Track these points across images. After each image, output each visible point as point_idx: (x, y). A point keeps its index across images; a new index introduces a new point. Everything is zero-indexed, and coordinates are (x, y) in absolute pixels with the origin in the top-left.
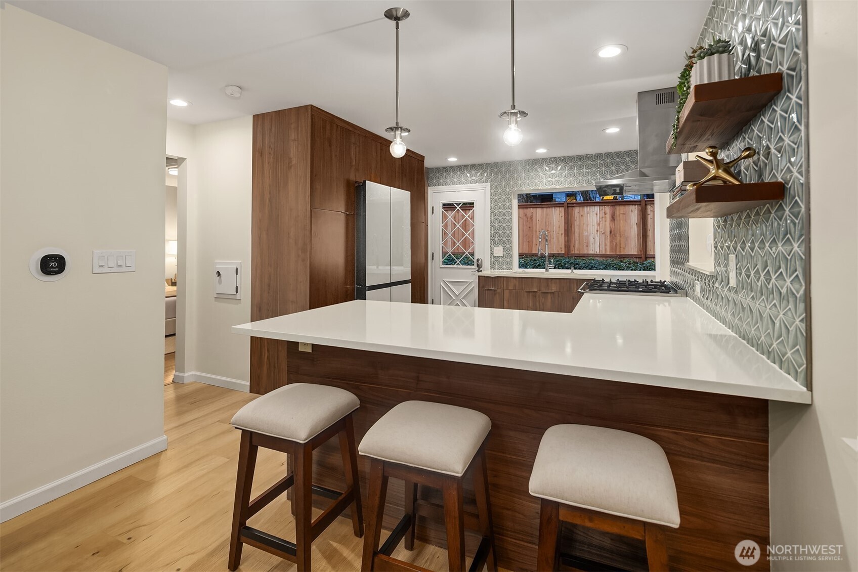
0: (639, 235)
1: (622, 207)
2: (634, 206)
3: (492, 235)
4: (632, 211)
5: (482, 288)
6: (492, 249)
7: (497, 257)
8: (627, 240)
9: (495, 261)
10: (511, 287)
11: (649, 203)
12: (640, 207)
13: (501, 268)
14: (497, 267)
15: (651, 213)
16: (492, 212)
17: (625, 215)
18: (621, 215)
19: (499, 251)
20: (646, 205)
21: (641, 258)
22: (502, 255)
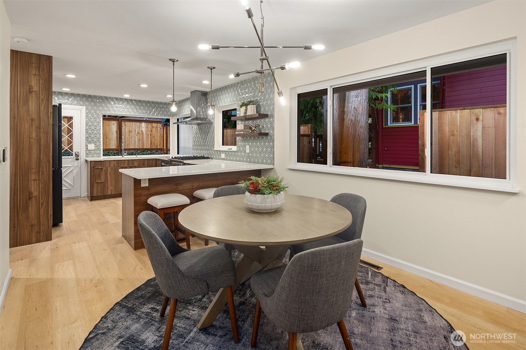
0: (117, 138)
1: (107, 121)
2: (114, 121)
3: (87, 138)
4: (113, 124)
5: (93, 167)
6: (87, 146)
7: (91, 150)
8: (110, 140)
9: (88, 152)
10: (112, 166)
11: (123, 120)
12: (118, 122)
13: (93, 157)
14: (95, 156)
15: (124, 126)
16: (86, 124)
17: (109, 126)
18: (107, 126)
19: (91, 147)
20: (121, 121)
21: (118, 150)
22: (94, 149)
